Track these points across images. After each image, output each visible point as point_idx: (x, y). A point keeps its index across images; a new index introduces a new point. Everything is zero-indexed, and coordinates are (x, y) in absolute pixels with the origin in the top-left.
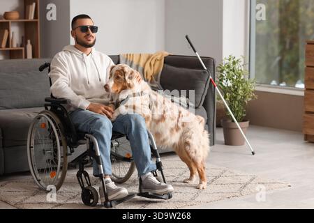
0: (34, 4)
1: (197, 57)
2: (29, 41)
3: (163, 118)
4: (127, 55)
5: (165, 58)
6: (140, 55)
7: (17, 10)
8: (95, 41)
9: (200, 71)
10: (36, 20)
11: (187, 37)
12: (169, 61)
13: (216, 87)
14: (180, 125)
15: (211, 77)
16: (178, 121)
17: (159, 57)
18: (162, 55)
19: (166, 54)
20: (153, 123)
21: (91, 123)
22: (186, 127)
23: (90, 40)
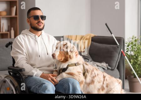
0: (15, 7)
1: (113, 37)
2: (12, 29)
3: (92, 82)
4: (68, 36)
5: (92, 38)
6: (76, 36)
7: (6, 11)
8: (44, 26)
9: (115, 46)
10: (16, 16)
11: (106, 24)
12: (94, 39)
13: (125, 57)
14: (105, 86)
15: (122, 50)
16: (103, 83)
17: (88, 37)
18: (90, 36)
19: (93, 35)
20: (86, 86)
21: (39, 87)
22: (109, 87)
23: (40, 26)
